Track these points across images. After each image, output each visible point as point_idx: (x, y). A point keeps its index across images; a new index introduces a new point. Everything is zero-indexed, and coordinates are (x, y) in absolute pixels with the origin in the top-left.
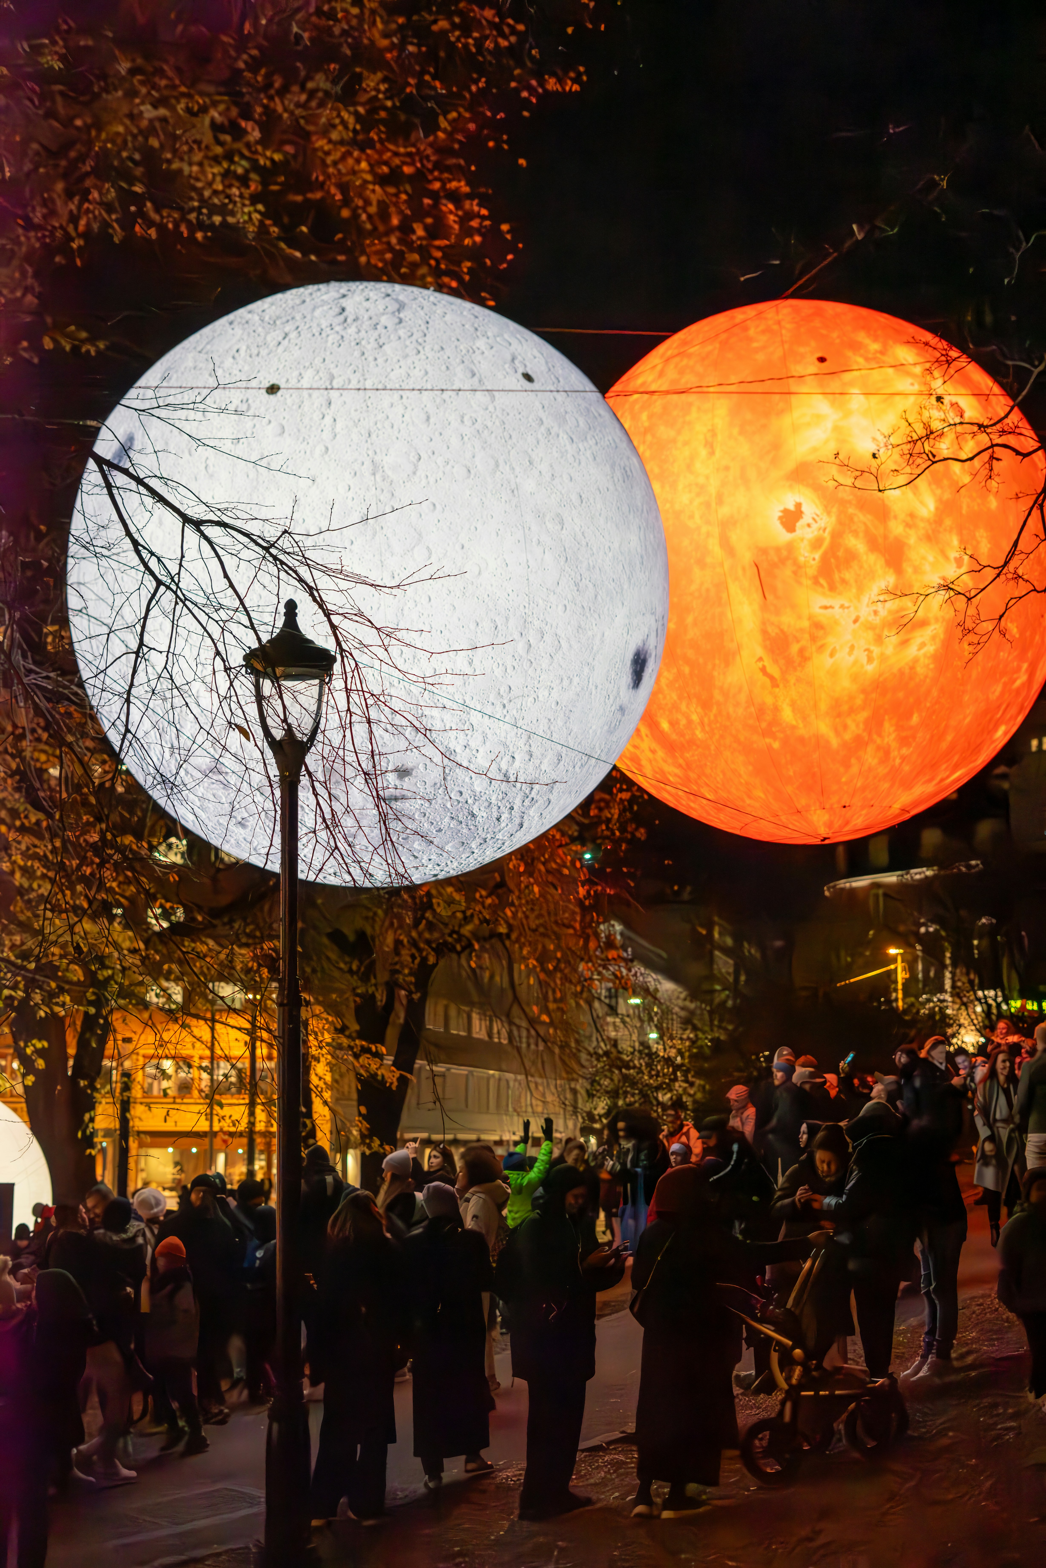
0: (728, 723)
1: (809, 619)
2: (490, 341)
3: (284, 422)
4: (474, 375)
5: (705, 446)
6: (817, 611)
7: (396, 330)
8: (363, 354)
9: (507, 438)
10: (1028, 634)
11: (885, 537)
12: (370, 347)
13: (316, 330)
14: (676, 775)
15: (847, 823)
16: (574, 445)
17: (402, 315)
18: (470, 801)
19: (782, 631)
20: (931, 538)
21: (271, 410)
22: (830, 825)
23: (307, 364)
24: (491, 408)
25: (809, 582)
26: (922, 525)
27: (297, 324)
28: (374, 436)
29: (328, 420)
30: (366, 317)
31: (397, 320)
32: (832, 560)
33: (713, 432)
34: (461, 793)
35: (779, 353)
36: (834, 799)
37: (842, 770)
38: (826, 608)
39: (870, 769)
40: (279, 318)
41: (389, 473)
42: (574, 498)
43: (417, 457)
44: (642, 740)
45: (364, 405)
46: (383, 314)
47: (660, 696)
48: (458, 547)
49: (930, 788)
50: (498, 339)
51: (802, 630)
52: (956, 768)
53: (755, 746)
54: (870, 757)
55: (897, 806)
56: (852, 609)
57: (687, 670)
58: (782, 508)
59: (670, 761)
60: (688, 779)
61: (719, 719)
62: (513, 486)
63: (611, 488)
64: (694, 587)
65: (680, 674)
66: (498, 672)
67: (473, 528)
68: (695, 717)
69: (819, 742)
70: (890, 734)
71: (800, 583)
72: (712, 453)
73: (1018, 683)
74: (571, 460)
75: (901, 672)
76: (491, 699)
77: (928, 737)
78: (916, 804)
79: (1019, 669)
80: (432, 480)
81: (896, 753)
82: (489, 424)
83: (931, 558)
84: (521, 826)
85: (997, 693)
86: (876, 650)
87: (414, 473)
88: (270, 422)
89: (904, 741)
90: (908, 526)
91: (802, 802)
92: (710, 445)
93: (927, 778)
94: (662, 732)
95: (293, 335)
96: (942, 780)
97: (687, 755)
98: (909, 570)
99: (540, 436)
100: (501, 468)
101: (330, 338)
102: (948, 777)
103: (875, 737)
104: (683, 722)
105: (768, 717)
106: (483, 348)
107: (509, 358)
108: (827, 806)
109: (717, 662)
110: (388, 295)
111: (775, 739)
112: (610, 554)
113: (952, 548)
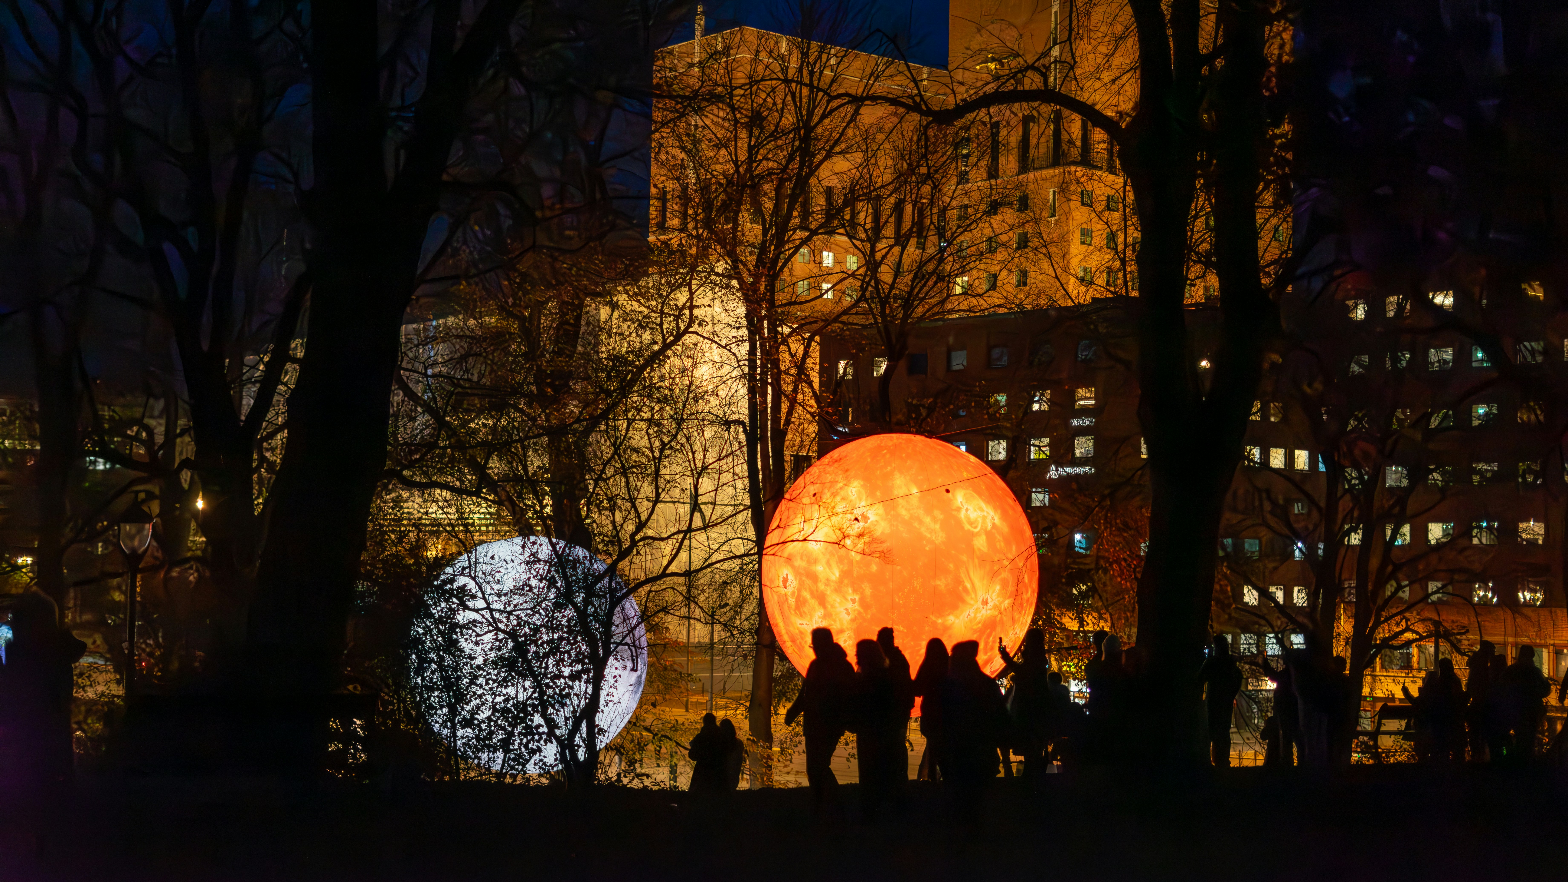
6: (800, 626)
11: (817, 592)
20: (838, 590)
25: (793, 612)
26: (832, 584)
32: (799, 603)
51: (796, 634)
83: (838, 600)
90: (826, 585)
113: (851, 595)
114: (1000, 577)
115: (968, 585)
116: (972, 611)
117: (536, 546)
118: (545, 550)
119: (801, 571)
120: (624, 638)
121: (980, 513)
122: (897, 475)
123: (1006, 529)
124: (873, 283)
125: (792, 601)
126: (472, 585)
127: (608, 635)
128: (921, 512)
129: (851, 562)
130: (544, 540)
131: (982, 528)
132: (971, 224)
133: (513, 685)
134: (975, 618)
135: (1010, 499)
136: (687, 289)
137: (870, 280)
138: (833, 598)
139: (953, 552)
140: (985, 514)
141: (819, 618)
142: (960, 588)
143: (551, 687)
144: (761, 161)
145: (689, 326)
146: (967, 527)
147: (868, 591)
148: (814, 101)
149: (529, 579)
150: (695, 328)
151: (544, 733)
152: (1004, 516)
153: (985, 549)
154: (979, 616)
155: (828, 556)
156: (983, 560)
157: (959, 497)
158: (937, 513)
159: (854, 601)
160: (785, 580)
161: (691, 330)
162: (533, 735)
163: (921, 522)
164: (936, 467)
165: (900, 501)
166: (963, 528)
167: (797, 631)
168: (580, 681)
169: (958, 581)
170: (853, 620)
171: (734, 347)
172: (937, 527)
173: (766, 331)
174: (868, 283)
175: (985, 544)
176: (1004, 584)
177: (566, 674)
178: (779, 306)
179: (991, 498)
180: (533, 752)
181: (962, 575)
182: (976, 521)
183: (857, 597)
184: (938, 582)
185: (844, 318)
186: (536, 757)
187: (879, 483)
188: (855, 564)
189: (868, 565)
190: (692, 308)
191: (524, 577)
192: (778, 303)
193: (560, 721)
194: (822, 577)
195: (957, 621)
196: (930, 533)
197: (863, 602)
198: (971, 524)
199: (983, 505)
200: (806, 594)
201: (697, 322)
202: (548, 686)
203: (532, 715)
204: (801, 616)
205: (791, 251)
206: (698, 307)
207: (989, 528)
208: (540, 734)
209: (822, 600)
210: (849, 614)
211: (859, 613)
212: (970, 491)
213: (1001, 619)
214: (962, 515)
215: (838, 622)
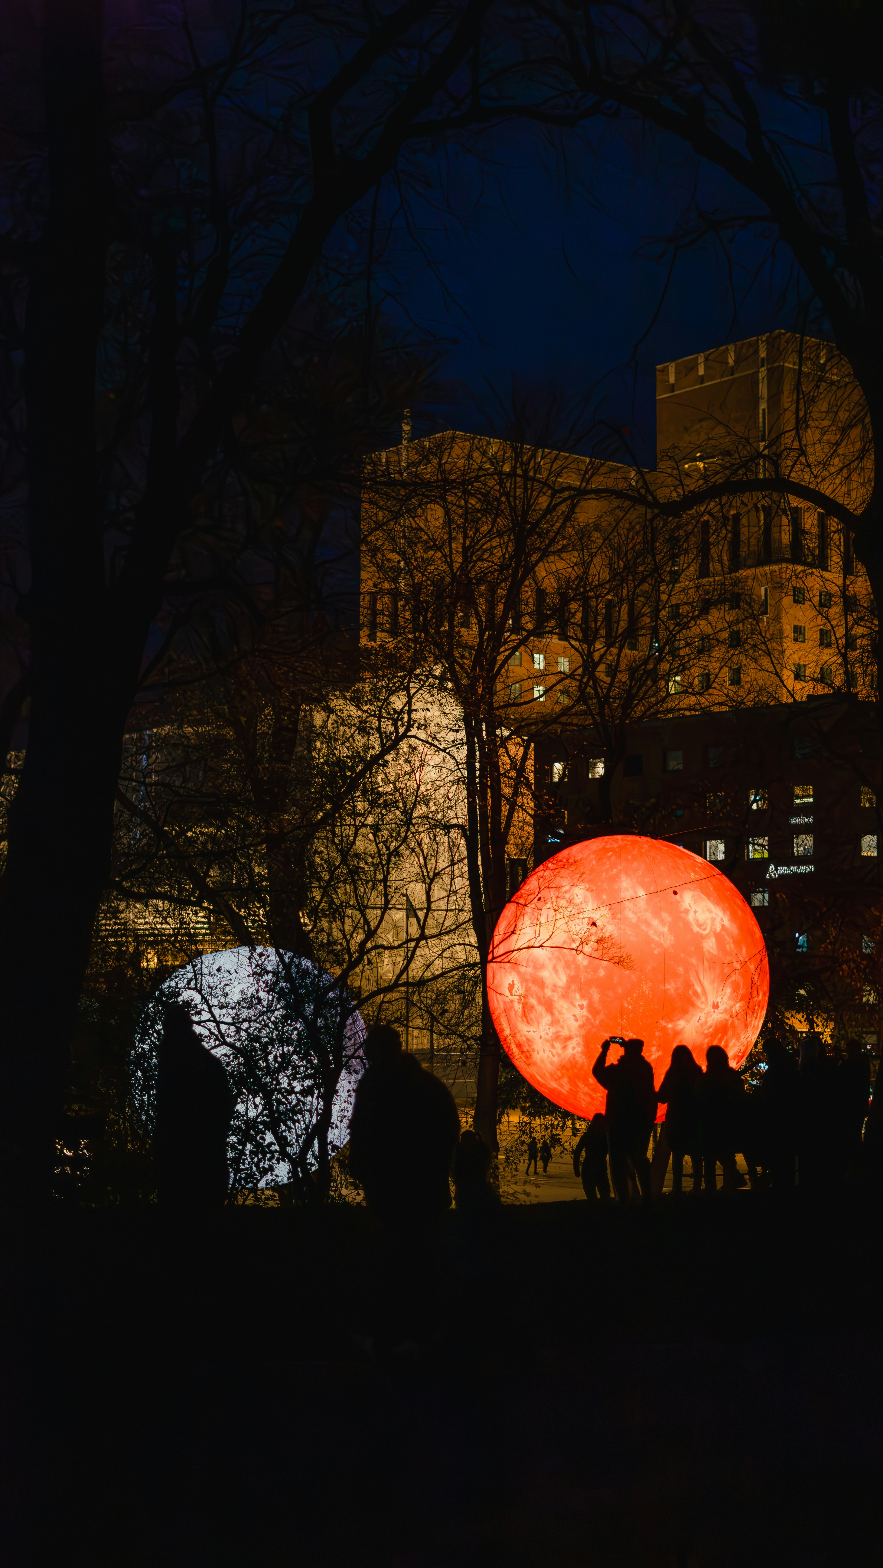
1: (525, 1036)
11: (544, 998)
20: (565, 996)
25: (521, 1020)
26: (560, 990)
32: (526, 1010)
38: (528, 1032)
51: (524, 1043)
56: (539, 1032)
58: (508, 983)
71: (518, 1020)
75: (569, 1060)
83: (566, 1006)
86: (554, 1052)
90: (553, 991)
98: (557, 1013)
113: (579, 1001)
114: (730, 980)
115: (699, 989)
116: (703, 1015)
117: (263, 958)
118: (272, 960)
119: (528, 977)
120: (356, 1051)
121: (708, 915)
122: (623, 877)
123: (735, 931)
124: (591, 683)
125: (518, 1007)
126: (197, 998)
127: (339, 1049)
128: (649, 915)
129: (578, 967)
130: (271, 950)
131: (711, 931)
132: (689, 622)
133: (243, 1102)
134: (706, 1022)
135: (739, 900)
136: (405, 693)
137: (588, 681)
138: (561, 1004)
139: (682, 955)
140: (714, 915)
141: (547, 1024)
142: (690, 992)
143: (283, 1103)
144: (476, 562)
145: (408, 729)
146: (696, 929)
147: (596, 997)
148: (529, 500)
149: (257, 991)
150: (414, 731)
151: (276, 1151)
152: (734, 917)
153: (715, 952)
154: (710, 1021)
155: (554, 961)
156: (714, 962)
157: (688, 899)
158: (665, 915)
159: (582, 1007)
160: (511, 987)
161: (409, 734)
162: (264, 1154)
163: (649, 925)
164: (662, 868)
165: (627, 904)
166: (692, 930)
167: (524, 1039)
168: (312, 1097)
169: (688, 985)
170: (582, 1027)
171: (453, 750)
172: (666, 929)
173: (484, 733)
174: (587, 684)
175: (714, 946)
176: (735, 987)
177: (297, 1089)
178: (498, 708)
179: (720, 899)
180: (264, 1172)
181: (692, 979)
182: (705, 923)
183: (585, 1003)
184: (668, 986)
185: (564, 719)
186: (269, 1176)
187: (605, 886)
188: (582, 969)
189: (596, 970)
190: (410, 712)
191: (253, 989)
192: (496, 705)
193: (292, 1137)
194: (549, 982)
195: (688, 1026)
196: (658, 936)
197: (591, 1008)
198: (700, 926)
199: (711, 906)
200: (533, 1001)
201: (416, 725)
202: (280, 1102)
203: (264, 1133)
204: (528, 1023)
205: (508, 653)
206: (416, 710)
207: (718, 930)
208: (272, 1152)
209: (549, 1006)
210: (577, 1020)
211: (588, 1019)
212: (698, 892)
213: (733, 1023)
214: (691, 917)
215: (566, 1028)
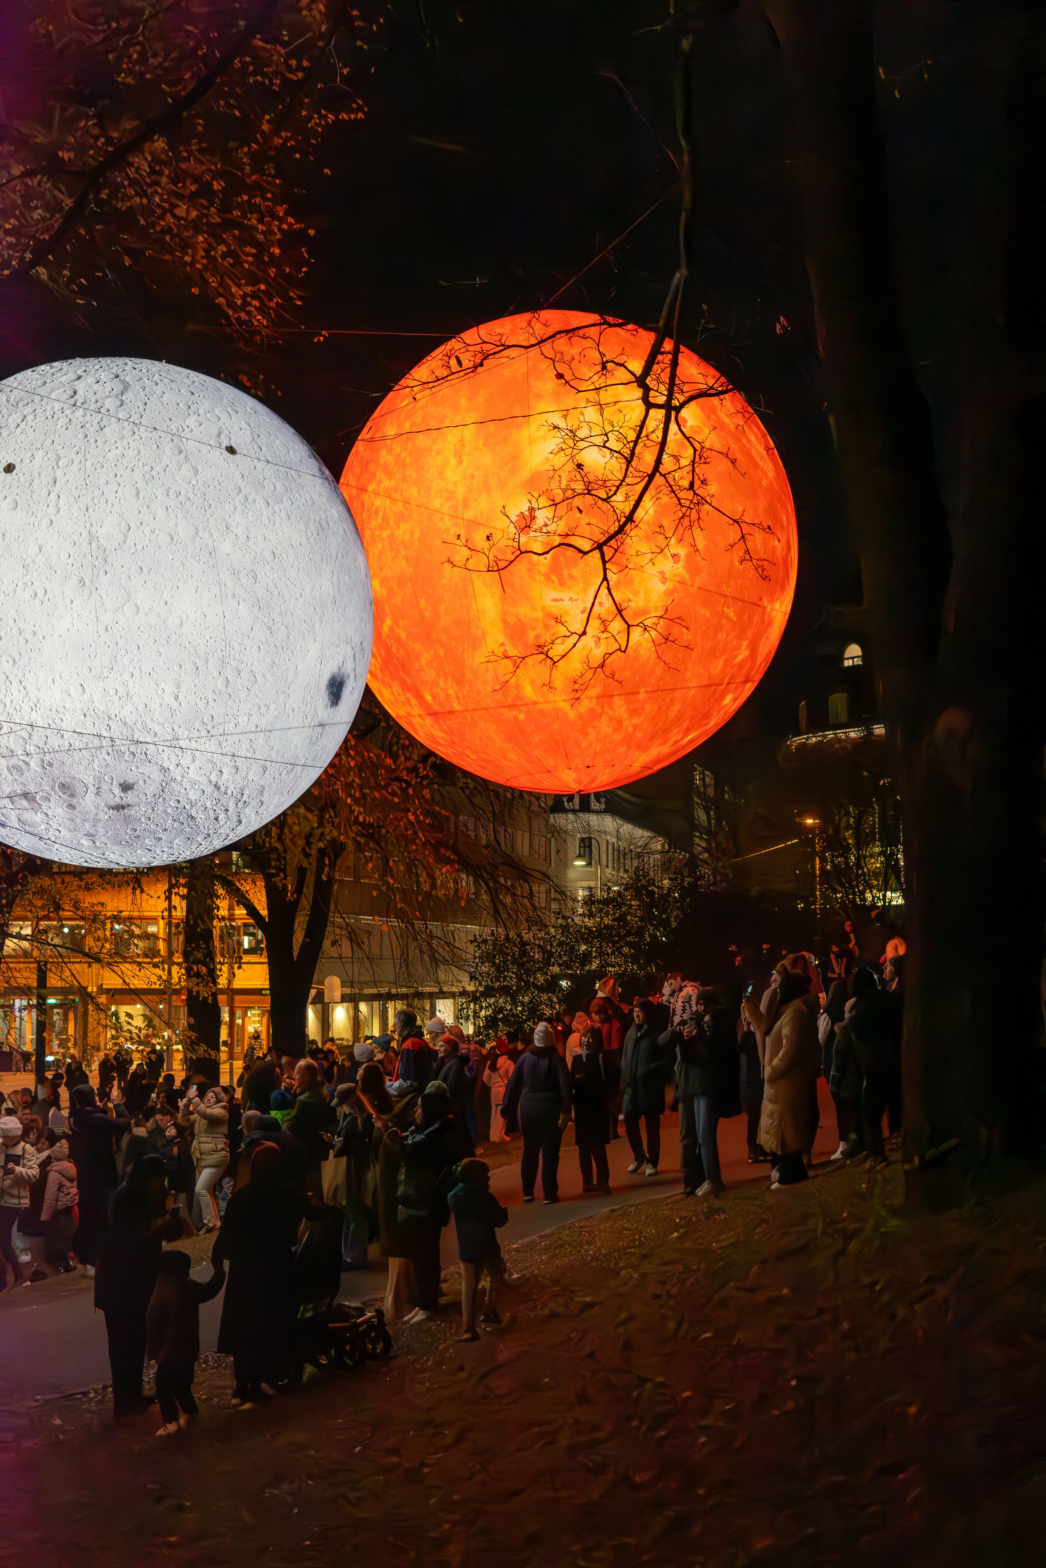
0: (479, 698)
1: (543, 610)
2: (200, 419)
3: (17, 498)
4: (181, 452)
5: (455, 455)
6: (549, 603)
7: (117, 413)
8: (86, 436)
9: (207, 506)
10: (746, 616)
12: (92, 429)
13: (49, 414)
14: (443, 739)
15: (594, 780)
16: (270, 508)
17: (124, 398)
18: (187, 807)
19: (519, 620)
20: (650, 537)
21: (7, 487)
22: (579, 781)
23: (39, 446)
24: (194, 482)
25: (542, 578)
26: (641, 526)
27: (35, 407)
28: (91, 510)
29: (53, 496)
30: (93, 400)
31: (119, 403)
32: (562, 559)
33: (462, 442)
34: (179, 802)
35: (524, 369)
36: (578, 761)
37: (581, 737)
38: (557, 600)
39: (606, 736)
40: (22, 399)
41: (103, 542)
42: (268, 555)
43: (127, 528)
44: (412, 708)
45: (84, 483)
46: (108, 397)
47: (422, 673)
48: (162, 603)
49: (666, 749)
50: (208, 415)
51: (537, 619)
52: (687, 732)
53: (503, 717)
54: (605, 727)
55: (637, 766)
56: (579, 601)
57: (442, 652)
58: (518, 513)
59: (436, 726)
60: (453, 743)
61: (471, 694)
62: (211, 549)
63: (304, 542)
64: (444, 581)
65: (436, 656)
66: (201, 705)
67: (175, 587)
68: (451, 692)
69: (559, 715)
70: (620, 707)
71: (534, 579)
72: (460, 462)
73: (740, 658)
74: (266, 522)
76: (197, 727)
77: (655, 708)
78: (657, 761)
79: (738, 647)
80: (139, 547)
81: (628, 722)
82: (191, 496)
84: (240, 822)
85: (719, 668)
86: (603, 637)
87: (125, 542)
88: (6, 497)
89: (634, 713)
91: (550, 763)
92: (458, 455)
93: (661, 741)
94: (426, 703)
95: (30, 418)
96: (676, 742)
97: (449, 723)
99: (237, 503)
100: (200, 535)
101: (60, 421)
102: (682, 739)
103: (607, 709)
104: (442, 695)
105: (513, 693)
106: (192, 426)
107: (217, 433)
108: (573, 767)
109: (466, 646)
110: (117, 376)
111: (520, 712)
112: (302, 600)
